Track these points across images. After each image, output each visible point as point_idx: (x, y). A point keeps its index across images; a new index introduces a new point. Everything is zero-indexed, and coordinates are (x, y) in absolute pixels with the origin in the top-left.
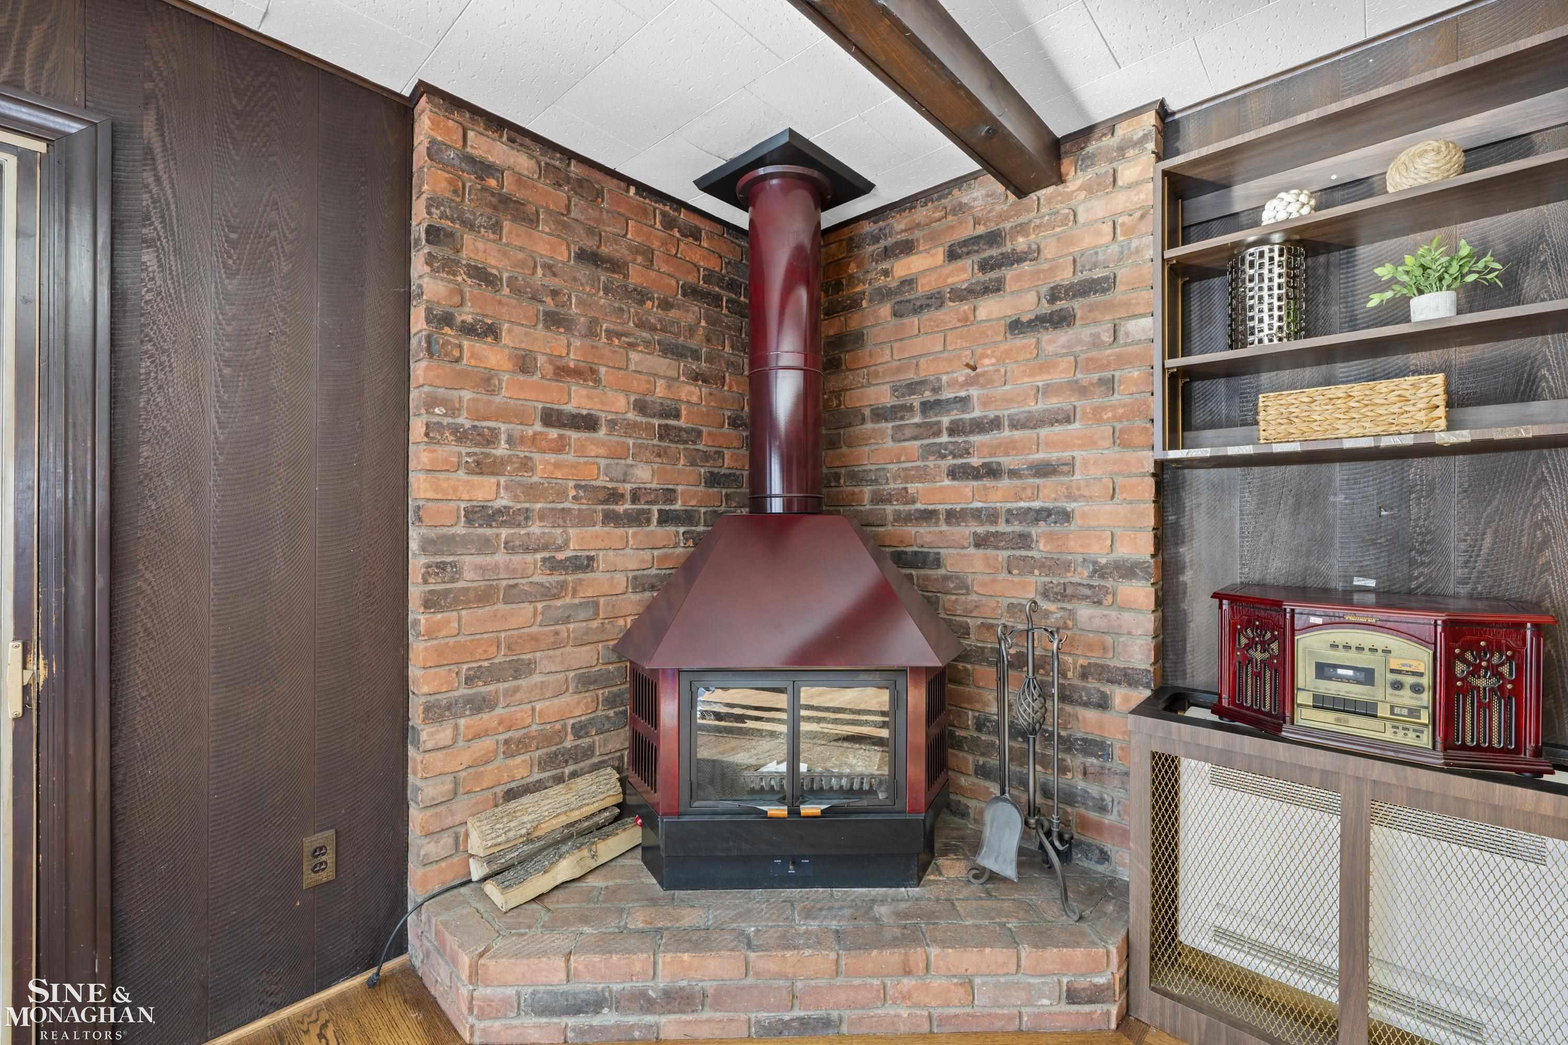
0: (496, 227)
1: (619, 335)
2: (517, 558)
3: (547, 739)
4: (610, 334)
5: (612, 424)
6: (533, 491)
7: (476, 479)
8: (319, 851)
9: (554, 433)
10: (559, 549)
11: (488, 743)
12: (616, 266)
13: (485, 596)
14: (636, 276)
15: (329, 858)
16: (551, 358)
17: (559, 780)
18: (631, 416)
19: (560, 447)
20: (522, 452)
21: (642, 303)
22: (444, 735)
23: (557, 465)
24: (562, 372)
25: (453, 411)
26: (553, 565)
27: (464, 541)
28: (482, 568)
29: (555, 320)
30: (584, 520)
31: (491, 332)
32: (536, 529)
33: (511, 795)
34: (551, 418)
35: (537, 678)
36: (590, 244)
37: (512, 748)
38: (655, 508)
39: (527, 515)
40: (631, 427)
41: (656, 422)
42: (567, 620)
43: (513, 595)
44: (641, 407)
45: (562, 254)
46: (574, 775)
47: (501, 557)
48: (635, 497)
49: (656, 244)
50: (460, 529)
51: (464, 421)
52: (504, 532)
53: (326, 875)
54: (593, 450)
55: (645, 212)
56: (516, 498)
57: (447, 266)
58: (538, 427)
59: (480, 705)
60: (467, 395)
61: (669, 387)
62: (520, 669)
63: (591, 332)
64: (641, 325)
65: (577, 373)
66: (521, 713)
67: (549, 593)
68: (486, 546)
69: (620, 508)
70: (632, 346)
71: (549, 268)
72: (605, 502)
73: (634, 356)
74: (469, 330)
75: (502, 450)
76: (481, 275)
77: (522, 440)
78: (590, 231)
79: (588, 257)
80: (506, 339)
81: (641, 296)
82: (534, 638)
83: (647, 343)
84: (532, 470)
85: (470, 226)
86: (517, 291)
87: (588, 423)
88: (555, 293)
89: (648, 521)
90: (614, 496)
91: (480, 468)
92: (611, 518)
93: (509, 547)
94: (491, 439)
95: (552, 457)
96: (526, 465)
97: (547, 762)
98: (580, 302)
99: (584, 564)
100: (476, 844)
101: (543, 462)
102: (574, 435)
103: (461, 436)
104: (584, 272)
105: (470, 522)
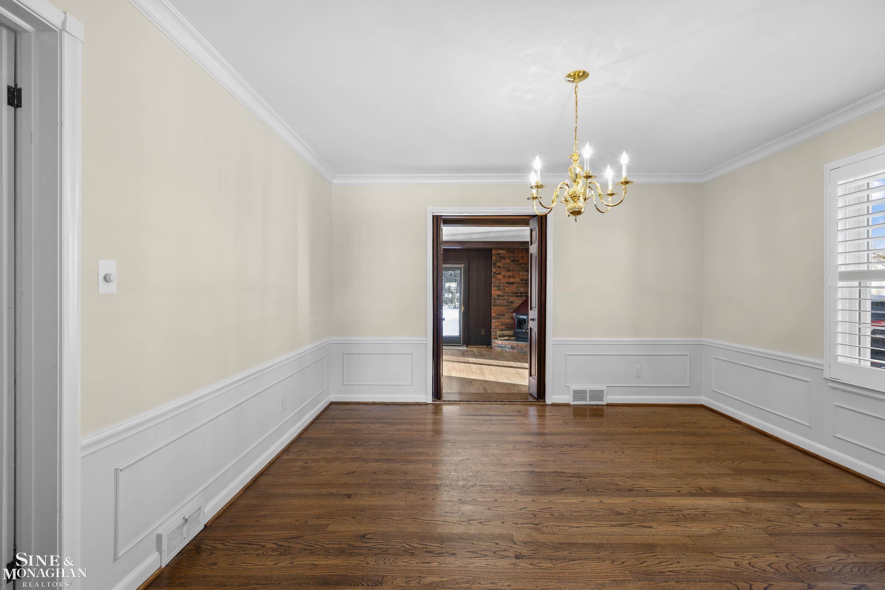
0: (501, 261)
1: (518, 270)
2: (503, 301)
3: (507, 325)
4: (516, 271)
5: (517, 283)
6: (505, 293)
7: (498, 291)
8: (483, 331)
9: (508, 285)
10: (509, 300)
11: (500, 323)
12: (518, 261)
13: (499, 305)
14: (520, 262)
15: (484, 332)
16: (508, 275)
17: (509, 330)
18: (520, 281)
19: (509, 287)
20: (504, 288)
21: (522, 265)
22: (495, 321)
23: (508, 289)
24: (509, 277)
25: (496, 284)
26: (508, 302)
27: (497, 299)
28: (499, 302)
29: (508, 270)
30: (512, 296)
31: (500, 274)
32: (506, 297)
33: (502, 330)
34: (508, 283)
35: (506, 317)
36: (513, 259)
37: (503, 325)
38: (524, 295)
39: (504, 296)
40: (519, 283)
41: (524, 282)
42: (510, 310)
43: (503, 306)
44: (521, 280)
45: (509, 261)
46: (511, 330)
47: (501, 301)
48: (520, 293)
49: (524, 256)
50: (496, 297)
51: (497, 285)
52: (502, 298)
53: (484, 334)
54: (514, 287)
55: (522, 252)
56: (503, 294)
57: (495, 267)
58: (506, 284)
59: (499, 318)
60: (497, 282)
61: (526, 276)
62: (504, 315)
63: (513, 271)
64: (521, 268)
65: (511, 277)
66: (504, 321)
67: (507, 306)
68: (499, 299)
69: (518, 295)
70: (520, 271)
71: (508, 264)
72: (516, 294)
73: (520, 273)
74: (498, 274)
75: (501, 288)
76: (499, 267)
77: (504, 286)
78: (513, 257)
79: (512, 261)
80: (502, 274)
81: (522, 264)
82: (505, 311)
83: (522, 271)
84: (505, 290)
85: (497, 262)
86: (503, 268)
87: (513, 283)
88: (508, 267)
89: (523, 297)
90: (517, 293)
91: (499, 290)
92: (516, 296)
93: (502, 300)
94: (500, 286)
95: (508, 288)
96: (505, 289)
97: (507, 328)
98: (512, 267)
99: (512, 302)
100: (498, 333)
101: (507, 289)
102: (511, 285)
103: (497, 286)
104: (513, 263)
105: (497, 297)
